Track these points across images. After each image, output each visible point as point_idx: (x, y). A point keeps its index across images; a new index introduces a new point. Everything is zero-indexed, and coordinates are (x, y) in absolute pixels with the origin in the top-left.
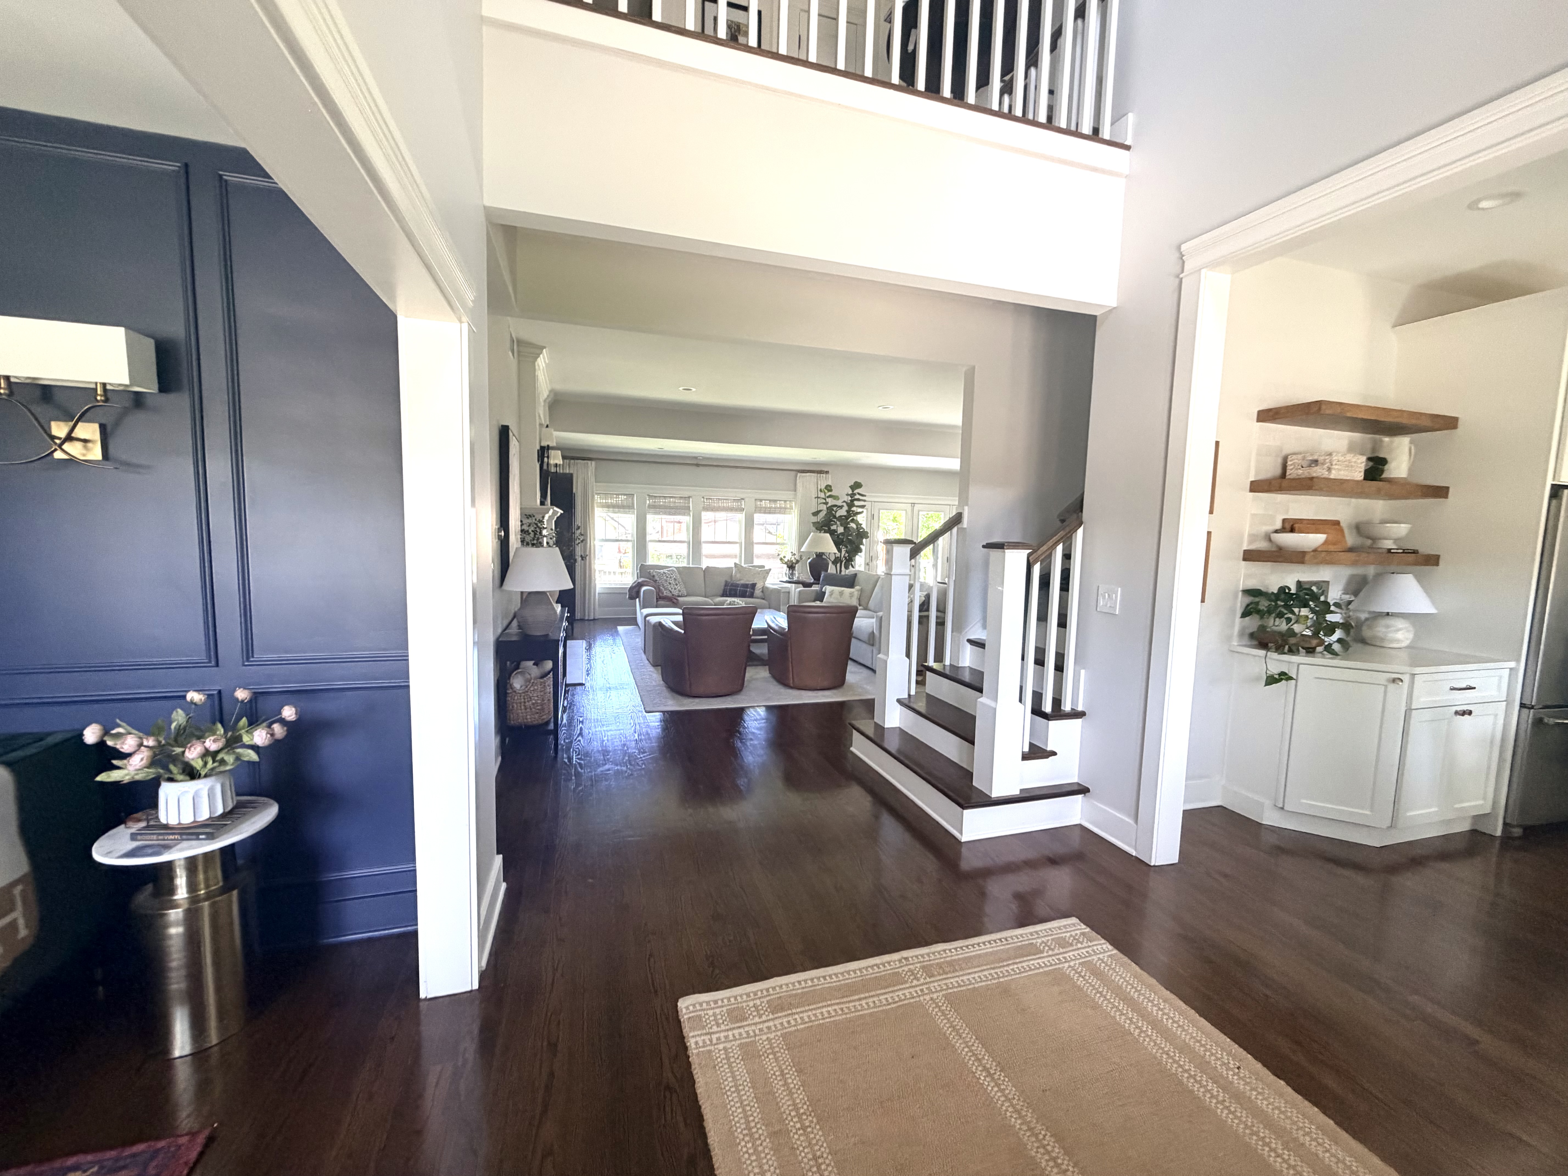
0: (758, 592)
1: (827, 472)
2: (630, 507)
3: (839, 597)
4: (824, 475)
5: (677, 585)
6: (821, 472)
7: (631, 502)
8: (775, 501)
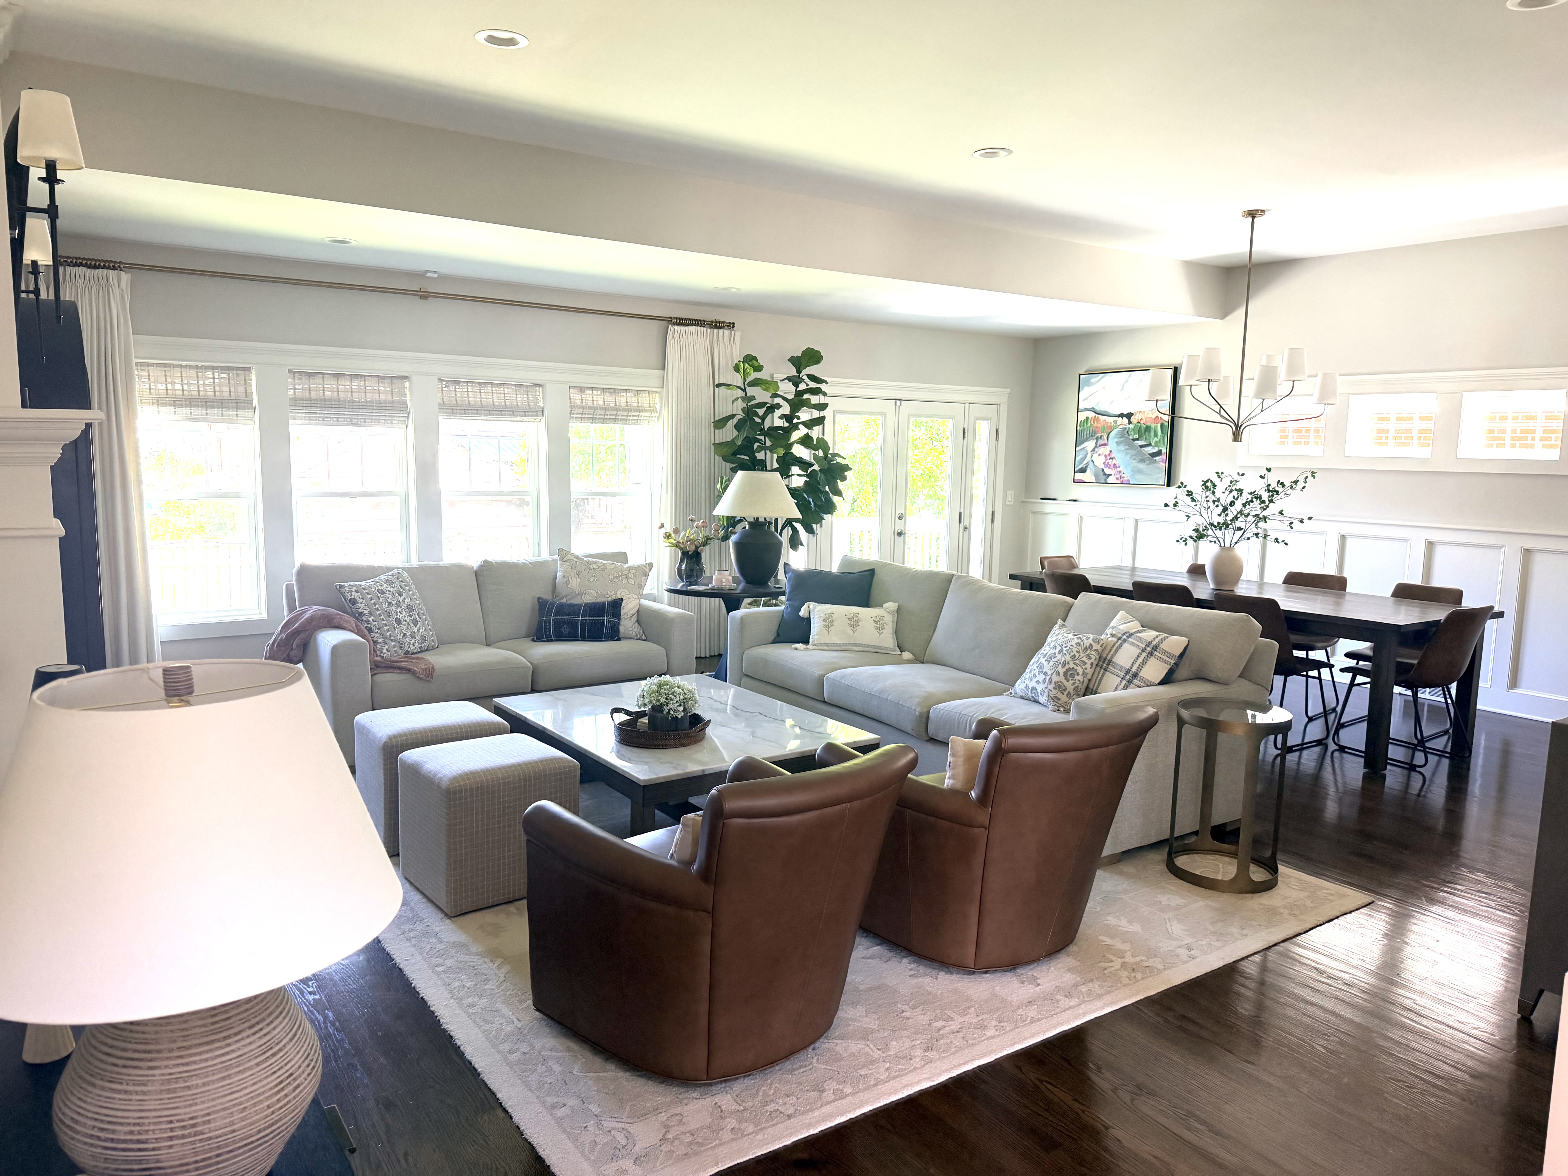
0: (627, 625)
1: (731, 326)
2: (242, 403)
3: (849, 631)
4: (727, 332)
5: (415, 623)
6: (717, 325)
7: (241, 389)
8: (615, 391)
